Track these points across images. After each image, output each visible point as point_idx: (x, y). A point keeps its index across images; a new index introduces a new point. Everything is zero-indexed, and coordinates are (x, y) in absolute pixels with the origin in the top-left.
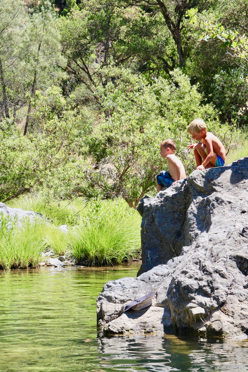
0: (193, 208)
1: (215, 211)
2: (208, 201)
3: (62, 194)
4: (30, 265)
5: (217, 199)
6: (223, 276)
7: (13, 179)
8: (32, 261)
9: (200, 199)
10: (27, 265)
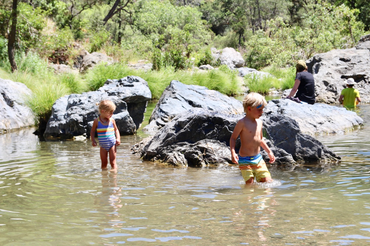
0: (314, 67)
1: (321, 67)
2: (319, 64)
3: (280, 65)
4: (265, 93)
5: (322, 64)
6: (319, 87)
7: (262, 59)
8: (265, 91)
9: (317, 63)
10: (264, 93)
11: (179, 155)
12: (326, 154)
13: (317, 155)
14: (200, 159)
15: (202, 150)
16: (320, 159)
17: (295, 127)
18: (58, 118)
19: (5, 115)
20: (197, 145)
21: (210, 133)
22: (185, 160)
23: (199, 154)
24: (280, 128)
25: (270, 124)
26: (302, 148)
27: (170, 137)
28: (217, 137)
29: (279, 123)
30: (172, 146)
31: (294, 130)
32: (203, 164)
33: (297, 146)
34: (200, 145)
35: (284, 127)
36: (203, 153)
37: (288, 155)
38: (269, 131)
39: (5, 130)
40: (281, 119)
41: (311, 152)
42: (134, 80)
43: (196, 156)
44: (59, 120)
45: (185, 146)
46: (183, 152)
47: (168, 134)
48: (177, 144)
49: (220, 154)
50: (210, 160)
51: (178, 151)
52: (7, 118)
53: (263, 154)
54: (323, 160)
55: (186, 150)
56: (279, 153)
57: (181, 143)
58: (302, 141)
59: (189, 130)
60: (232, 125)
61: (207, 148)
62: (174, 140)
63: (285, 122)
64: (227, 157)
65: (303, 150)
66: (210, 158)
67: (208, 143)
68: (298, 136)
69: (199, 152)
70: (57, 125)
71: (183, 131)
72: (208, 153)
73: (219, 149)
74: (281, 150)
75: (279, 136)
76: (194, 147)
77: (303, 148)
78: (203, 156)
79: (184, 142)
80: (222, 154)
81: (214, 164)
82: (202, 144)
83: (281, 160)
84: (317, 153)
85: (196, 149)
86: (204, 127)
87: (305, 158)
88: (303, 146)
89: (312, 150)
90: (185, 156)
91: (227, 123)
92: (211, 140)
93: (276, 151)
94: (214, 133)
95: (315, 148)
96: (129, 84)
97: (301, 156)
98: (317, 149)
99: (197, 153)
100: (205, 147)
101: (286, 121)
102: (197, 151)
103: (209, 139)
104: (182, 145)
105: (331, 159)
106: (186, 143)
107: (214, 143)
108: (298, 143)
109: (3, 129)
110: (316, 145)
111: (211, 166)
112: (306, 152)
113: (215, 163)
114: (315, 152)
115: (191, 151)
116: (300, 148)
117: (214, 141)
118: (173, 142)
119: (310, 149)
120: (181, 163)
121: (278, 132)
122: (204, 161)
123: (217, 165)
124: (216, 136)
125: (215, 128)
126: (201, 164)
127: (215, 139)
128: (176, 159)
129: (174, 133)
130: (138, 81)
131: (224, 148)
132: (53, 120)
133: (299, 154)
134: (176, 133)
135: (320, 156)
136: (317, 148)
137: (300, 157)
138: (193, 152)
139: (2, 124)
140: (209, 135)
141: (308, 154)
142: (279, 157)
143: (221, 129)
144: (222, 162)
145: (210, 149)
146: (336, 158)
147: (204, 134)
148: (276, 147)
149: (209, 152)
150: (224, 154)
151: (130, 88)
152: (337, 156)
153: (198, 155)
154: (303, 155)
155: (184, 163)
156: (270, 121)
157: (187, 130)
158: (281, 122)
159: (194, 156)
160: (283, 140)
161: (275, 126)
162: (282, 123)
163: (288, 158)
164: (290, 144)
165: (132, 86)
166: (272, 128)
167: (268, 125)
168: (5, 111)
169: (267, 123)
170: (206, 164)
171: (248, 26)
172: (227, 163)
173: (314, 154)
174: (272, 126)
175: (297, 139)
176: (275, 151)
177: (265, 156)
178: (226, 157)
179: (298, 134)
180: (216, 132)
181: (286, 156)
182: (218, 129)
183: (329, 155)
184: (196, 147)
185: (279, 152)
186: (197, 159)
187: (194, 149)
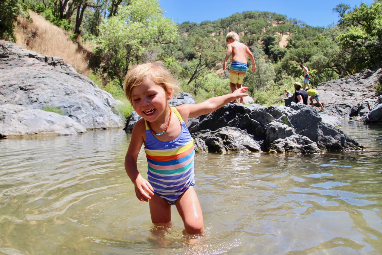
11: (200, 142)
12: (348, 143)
13: (340, 144)
14: (221, 146)
15: (223, 136)
16: (343, 147)
17: (317, 115)
18: (134, 119)
19: (110, 119)
20: (218, 132)
21: (231, 121)
22: (206, 147)
23: (219, 140)
24: (301, 117)
25: (290, 113)
26: (324, 136)
27: (194, 125)
28: (239, 125)
29: (300, 111)
30: (196, 133)
31: (316, 119)
32: (224, 151)
33: (319, 134)
34: (221, 132)
35: (305, 115)
36: (223, 140)
37: (312, 143)
38: (290, 118)
39: (109, 128)
40: (302, 108)
41: (334, 141)
42: (185, 95)
43: (217, 143)
44: (135, 120)
45: (207, 133)
46: (204, 139)
47: (193, 122)
48: (200, 132)
49: (241, 142)
50: (230, 147)
51: (200, 138)
52: (111, 121)
53: (285, 142)
54: (347, 149)
55: (207, 137)
56: (303, 141)
57: (203, 130)
58: (324, 129)
59: (211, 119)
60: (253, 113)
61: (227, 135)
62: (198, 127)
63: (306, 110)
64: (248, 144)
65: (325, 139)
66: (231, 145)
67: (229, 130)
68: (320, 124)
69: (220, 139)
70: (133, 124)
71: (206, 120)
72: (228, 140)
73: (240, 136)
74: (305, 137)
75: (300, 124)
76: (215, 134)
77: (326, 137)
78: (224, 143)
79: (206, 129)
80: (243, 142)
81: (234, 151)
82: (224, 131)
83: (305, 148)
84: (340, 141)
85: (216, 136)
86: (225, 116)
87: (328, 147)
88: (326, 134)
89: (335, 139)
90: (206, 143)
91: (248, 111)
92: (233, 128)
93: (300, 138)
94: (235, 121)
95: (338, 137)
96: (181, 97)
97: (324, 144)
98: (340, 138)
99: (217, 140)
100: (226, 134)
101: (308, 109)
102: (218, 138)
103: (230, 126)
104: (204, 132)
105: (355, 148)
106: (208, 130)
107: (235, 130)
108: (320, 131)
109: (108, 127)
110: (339, 133)
111: (231, 153)
112: (329, 140)
113: (236, 150)
114: (338, 140)
115: (212, 138)
116: (322, 136)
117: (234, 128)
118: (196, 129)
119: (333, 137)
120: (201, 150)
121: (299, 121)
122: (224, 148)
123: (237, 152)
124: (237, 124)
125: (237, 116)
126: (221, 151)
127: (236, 127)
128: (197, 145)
129: (198, 122)
130: (187, 96)
131: (245, 135)
132: (132, 120)
133: (321, 142)
134: (200, 121)
135: (343, 145)
136: (340, 136)
137: (322, 145)
138: (214, 139)
139: (108, 124)
140: (230, 123)
141: (331, 142)
142: (303, 145)
143: (242, 117)
144: (242, 149)
145: (231, 136)
146: (359, 146)
147: (226, 121)
148: (299, 134)
149: (230, 139)
150: (245, 141)
151: (181, 100)
152: (360, 145)
153: (219, 142)
154: (325, 143)
155: (204, 149)
156: (291, 109)
157: (210, 118)
158: (302, 110)
159: (215, 143)
160: (304, 129)
161: (296, 115)
162: (304, 112)
163: (313, 146)
164: (312, 133)
165: (183, 98)
166: (293, 116)
167: (289, 114)
168: (111, 117)
169: (288, 111)
170: (227, 150)
171: (255, 88)
172: (247, 150)
173: (337, 143)
174: (293, 115)
175: (319, 127)
176: (298, 138)
177: (288, 143)
178: (246, 144)
179: (320, 122)
180: (237, 120)
181: (311, 144)
182: (239, 117)
183: (351, 144)
184: (217, 134)
185: (303, 139)
186: (217, 145)
187: (215, 135)
